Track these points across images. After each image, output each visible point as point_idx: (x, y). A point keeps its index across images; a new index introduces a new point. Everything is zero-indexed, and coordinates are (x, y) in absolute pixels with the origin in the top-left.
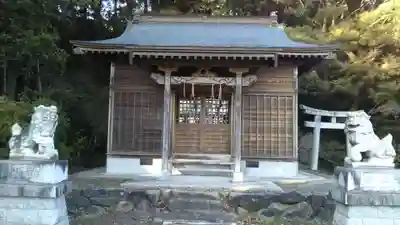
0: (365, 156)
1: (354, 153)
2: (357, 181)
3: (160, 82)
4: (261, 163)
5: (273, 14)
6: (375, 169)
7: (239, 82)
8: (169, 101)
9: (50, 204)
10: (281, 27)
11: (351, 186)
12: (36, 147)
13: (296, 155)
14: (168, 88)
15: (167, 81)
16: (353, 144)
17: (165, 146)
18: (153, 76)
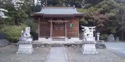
0: (88, 35)
1: (85, 34)
2: (86, 39)
3: (50, 22)
4: (71, 38)
5: (74, 6)
6: (89, 37)
7: (66, 21)
8: (51, 26)
9: (30, 45)
10: (76, 9)
11: (85, 40)
12: (26, 35)
13: (78, 36)
14: (51, 23)
15: (51, 21)
16: (85, 33)
17: (51, 34)
18: (48, 20)
